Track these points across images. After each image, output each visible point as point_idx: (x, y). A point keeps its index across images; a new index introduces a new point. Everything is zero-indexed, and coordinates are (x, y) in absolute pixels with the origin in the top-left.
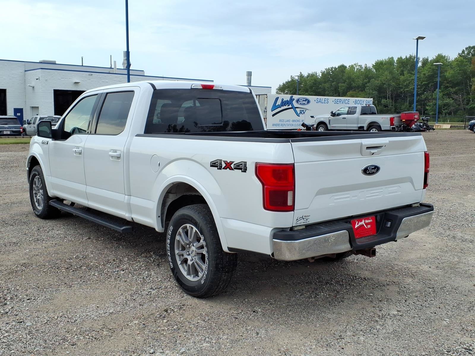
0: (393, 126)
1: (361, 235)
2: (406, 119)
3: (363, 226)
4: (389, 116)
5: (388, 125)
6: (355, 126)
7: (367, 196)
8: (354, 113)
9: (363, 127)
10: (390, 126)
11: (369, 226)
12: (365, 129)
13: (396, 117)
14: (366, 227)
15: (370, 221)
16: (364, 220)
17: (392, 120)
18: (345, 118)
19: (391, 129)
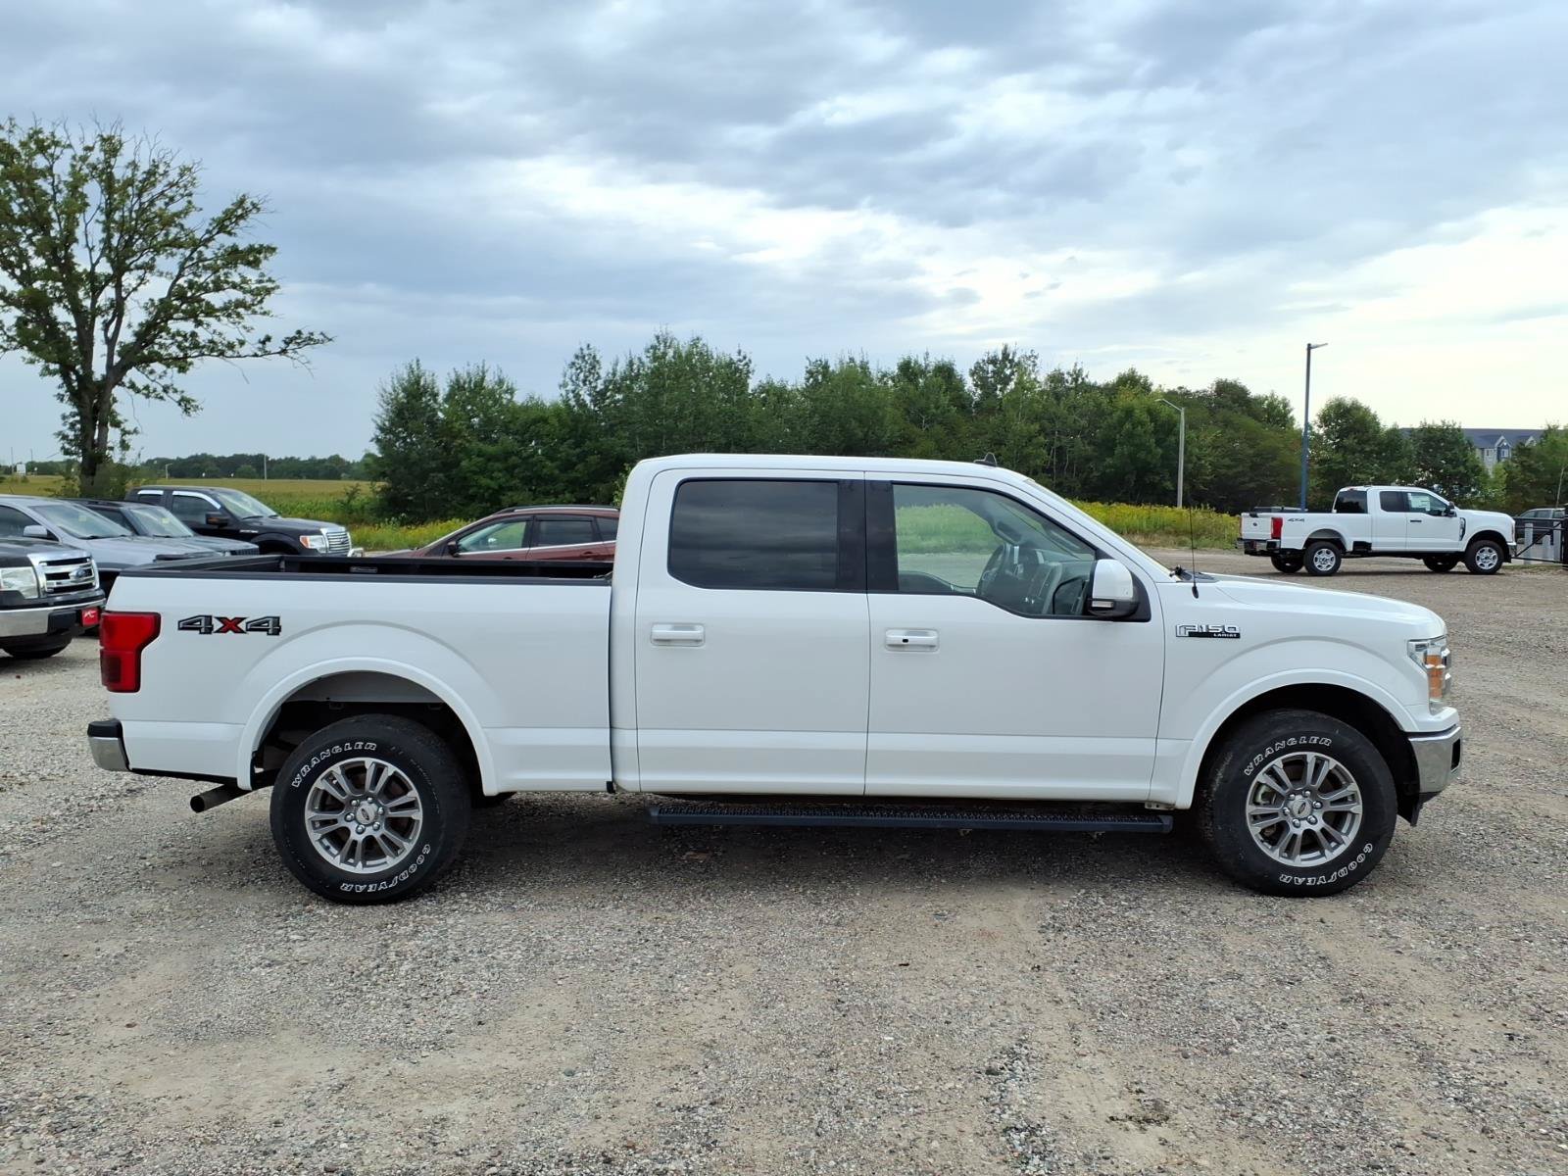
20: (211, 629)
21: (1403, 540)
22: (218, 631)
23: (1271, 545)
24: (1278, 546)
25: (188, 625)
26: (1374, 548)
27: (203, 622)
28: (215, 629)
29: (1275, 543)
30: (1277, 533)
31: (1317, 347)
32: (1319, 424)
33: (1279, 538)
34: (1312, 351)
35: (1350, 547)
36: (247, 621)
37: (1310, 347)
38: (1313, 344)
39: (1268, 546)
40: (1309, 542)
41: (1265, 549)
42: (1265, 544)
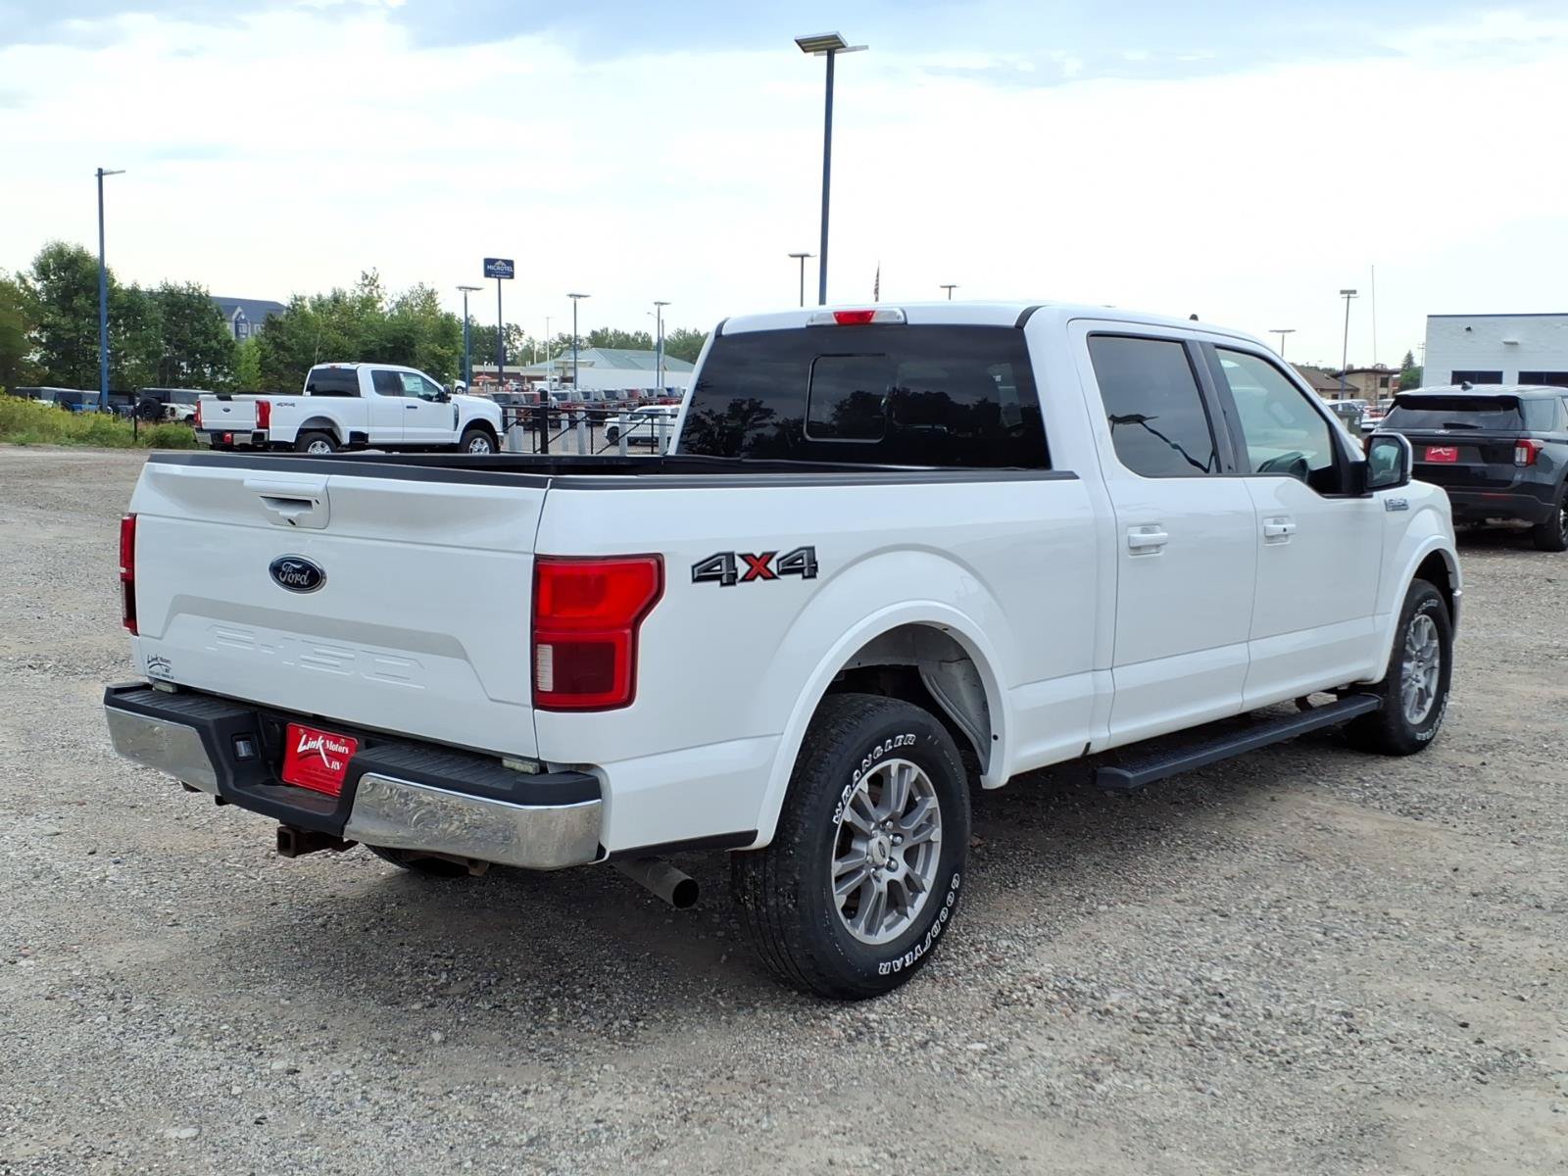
1: (309, 780)
3: (316, 756)
7: (303, 657)
11: (336, 765)
14: (328, 766)
15: (342, 749)
16: (325, 739)
20: (735, 576)
21: (400, 430)
22: (744, 579)
23: (258, 437)
24: (266, 439)
25: (706, 572)
26: (371, 440)
27: (724, 563)
28: (740, 575)
29: (262, 434)
30: (264, 423)
31: (112, 173)
32: (35, 276)
33: (267, 428)
34: (104, 177)
35: (346, 440)
36: (777, 557)
37: (101, 173)
38: (105, 170)
39: (253, 439)
40: (302, 432)
41: (250, 442)
42: (250, 436)
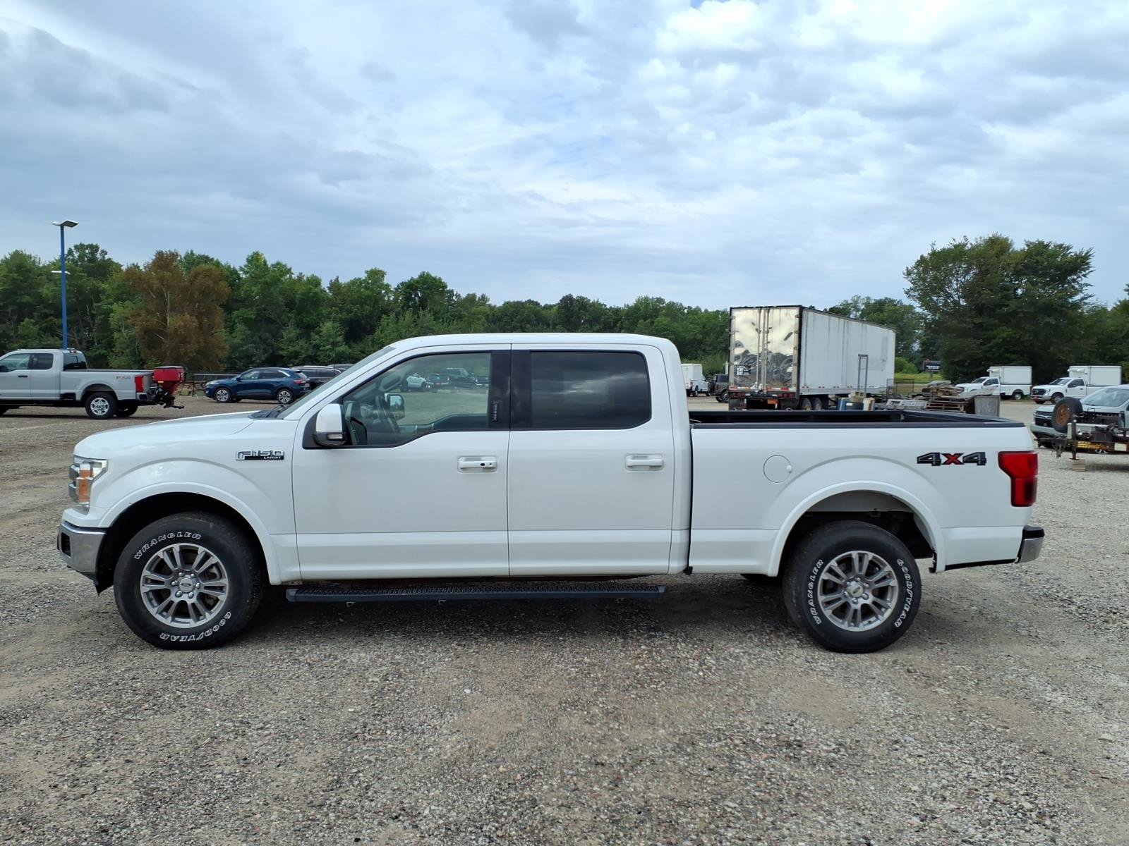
0: (142, 392)
2: (165, 380)
4: (133, 374)
5: (131, 391)
6: (53, 393)
8: (48, 365)
9: (73, 395)
10: (137, 392)
12: (78, 398)
13: (145, 375)
17: (139, 380)
18: (26, 377)
19: (138, 398)
